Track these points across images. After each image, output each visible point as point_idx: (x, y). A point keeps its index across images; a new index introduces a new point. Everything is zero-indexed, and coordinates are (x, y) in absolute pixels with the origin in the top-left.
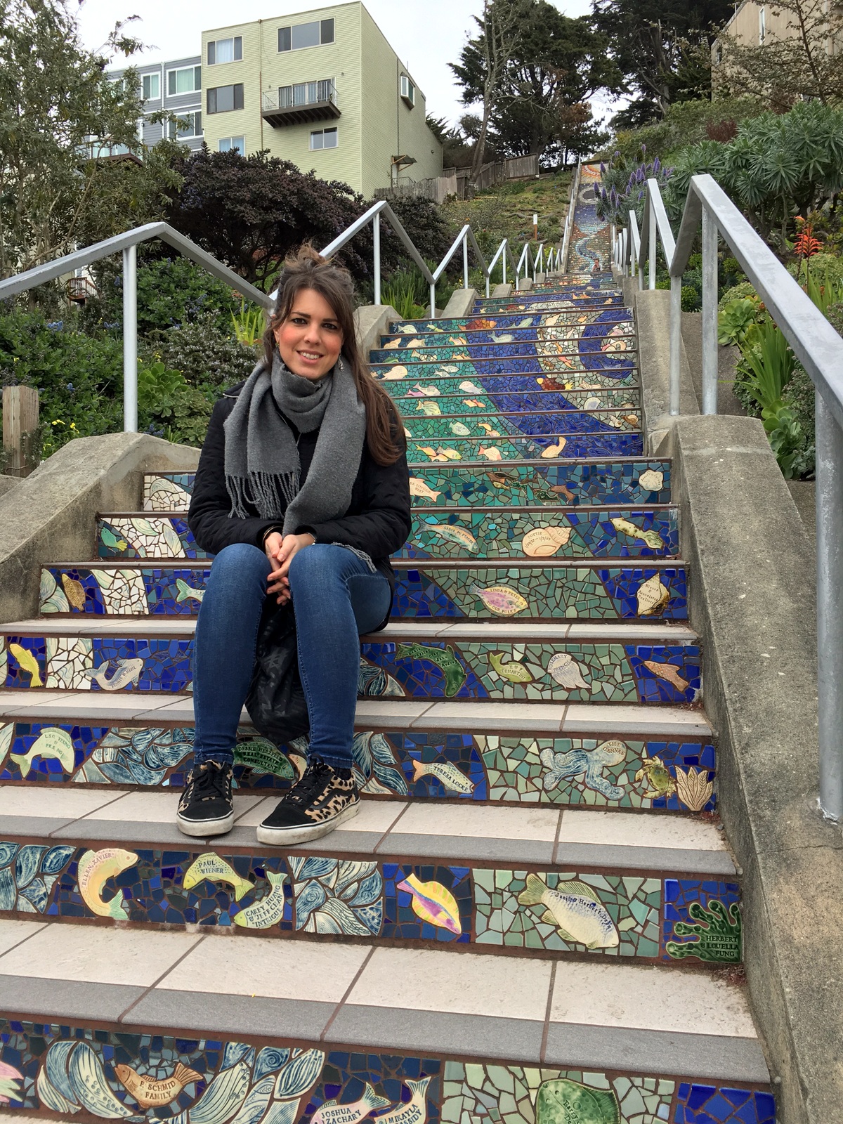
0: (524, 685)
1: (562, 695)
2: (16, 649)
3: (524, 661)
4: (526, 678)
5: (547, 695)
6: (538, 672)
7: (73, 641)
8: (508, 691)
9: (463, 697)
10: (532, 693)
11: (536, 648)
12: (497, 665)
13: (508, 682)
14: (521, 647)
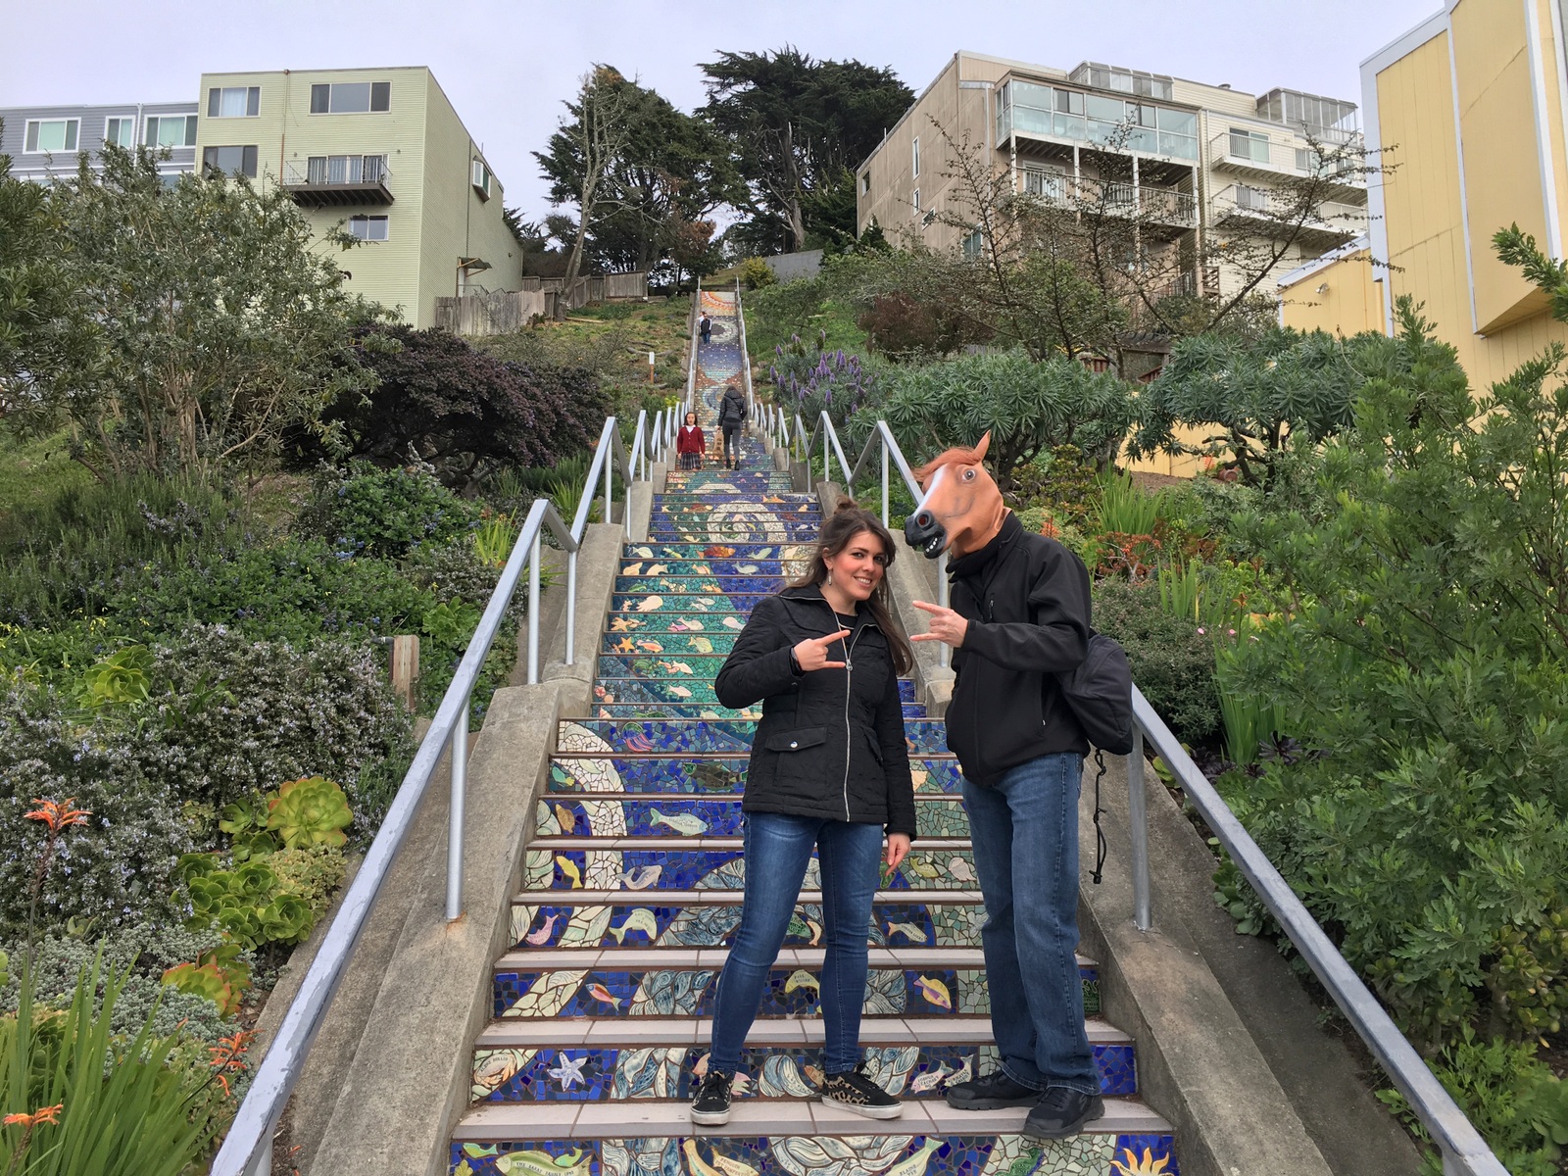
0: (933, 879)
1: (958, 885)
2: (561, 860)
3: (933, 863)
4: (935, 874)
5: (948, 886)
6: (942, 870)
7: (607, 853)
8: (923, 884)
9: (893, 888)
10: (939, 884)
11: (941, 854)
12: (915, 866)
13: (923, 878)
14: (931, 853)
